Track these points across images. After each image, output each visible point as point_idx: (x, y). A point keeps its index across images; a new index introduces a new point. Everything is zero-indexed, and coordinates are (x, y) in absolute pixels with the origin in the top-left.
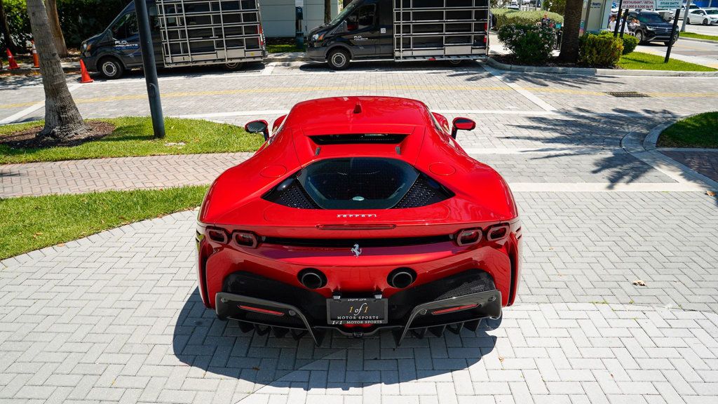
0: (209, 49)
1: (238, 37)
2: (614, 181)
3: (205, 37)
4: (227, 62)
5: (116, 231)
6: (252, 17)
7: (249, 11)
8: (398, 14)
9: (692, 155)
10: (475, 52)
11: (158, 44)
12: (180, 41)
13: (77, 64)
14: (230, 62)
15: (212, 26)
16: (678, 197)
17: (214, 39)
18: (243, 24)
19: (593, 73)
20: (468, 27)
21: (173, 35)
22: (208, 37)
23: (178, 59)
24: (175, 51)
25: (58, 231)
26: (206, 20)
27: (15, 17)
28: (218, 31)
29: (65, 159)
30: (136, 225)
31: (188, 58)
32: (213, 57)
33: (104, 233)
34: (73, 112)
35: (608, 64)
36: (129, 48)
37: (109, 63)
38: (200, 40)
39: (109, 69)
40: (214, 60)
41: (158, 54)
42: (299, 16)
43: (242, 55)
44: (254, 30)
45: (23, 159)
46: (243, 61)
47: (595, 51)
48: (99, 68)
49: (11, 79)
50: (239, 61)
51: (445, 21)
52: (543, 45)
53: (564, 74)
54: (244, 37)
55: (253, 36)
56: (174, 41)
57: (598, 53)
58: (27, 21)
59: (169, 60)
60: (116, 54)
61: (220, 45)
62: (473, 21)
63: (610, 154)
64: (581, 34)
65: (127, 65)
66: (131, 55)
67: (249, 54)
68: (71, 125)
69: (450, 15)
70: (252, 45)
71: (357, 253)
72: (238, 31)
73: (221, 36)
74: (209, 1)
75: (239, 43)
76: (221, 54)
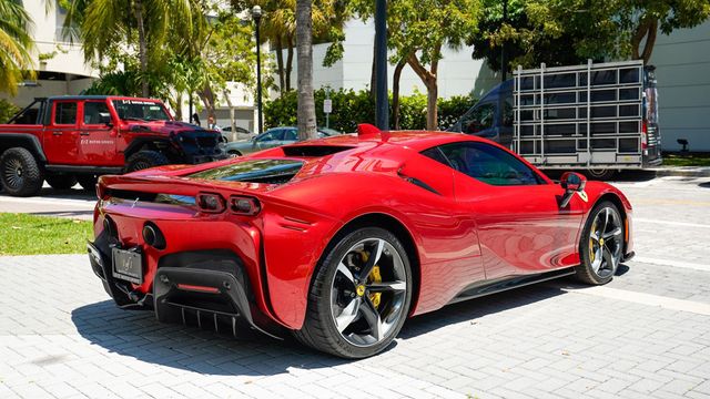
0: (569, 149)
1: (609, 136)
3: (565, 135)
4: (589, 167)
6: (633, 111)
7: (629, 102)
12: (533, 138)
14: (592, 167)
15: (577, 121)
17: (577, 137)
18: (618, 119)
21: (526, 130)
22: (569, 134)
24: (526, 150)
26: (570, 114)
28: (583, 128)
31: (540, 160)
32: (573, 160)
38: (559, 138)
40: (573, 165)
43: (612, 160)
44: (633, 127)
46: (611, 167)
50: (605, 167)
54: (617, 136)
55: (629, 136)
56: (527, 138)
61: (583, 145)
67: (622, 159)
70: (628, 147)
72: (610, 128)
73: (585, 135)
74: (577, 90)
75: (609, 144)
76: (584, 157)
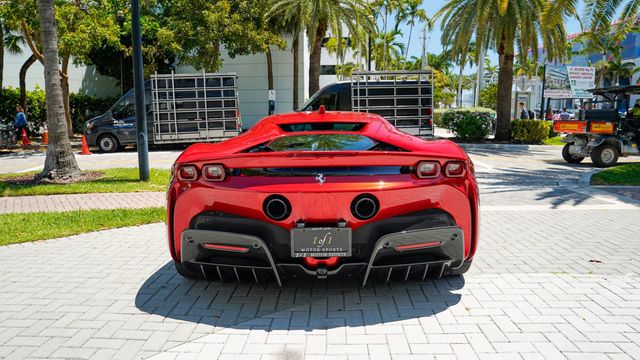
0: (194, 129)
1: (219, 120)
2: (556, 204)
3: (190, 119)
4: (208, 140)
5: (95, 234)
6: (232, 104)
7: (230, 99)
8: (356, 101)
9: (624, 190)
10: (422, 133)
11: (150, 125)
12: (169, 122)
13: (81, 143)
15: (197, 110)
16: (618, 212)
17: (198, 121)
18: (223, 109)
19: (526, 149)
20: (415, 112)
21: (163, 116)
22: (193, 119)
23: (166, 137)
24: (164, 130)
25: (40, 233)
26: (192, 105)
27: (34, 108)
28: (203, 113)
29: (58, 194)
30: (115, 230)
31: (174, 137)
32: (196, 136)
33: (83, 235)
34: (70, 157)
35: (538, 142)
36: (126, 127)
37: (106, 139)
38: (186, 121)
39: (107, 144)
40: (197, 139)
41: (150, 132)
42: (272, 108)
43: (222, 135)
44: (233, 114)
45: (20, 193)
46: (222, 139)
47: (525, 131)
48: (98, 144)
49: (23, 152)
50: (217, 140)
51: (396, 107)
52: (481, 126)
53: (501, 149)
54: (224, 120)
55: (231, 119)
56: (164, 122)
57: (528, 132)
58: (43, 111)
59: (158, 138)
60: (114, 131)
61: (203, 126)
62: (419, 107)
63: (550, 190)
64: (512, 119)
65: (122, 142)
66: (126, 133)
67: (228, 134)
68: (67, 169)
69: (400, 102)
70: (231, 126)
71: (322, 181)
72: (219, 114)
73: (204, 119)
74: (196, 89)
75: (219, 125)
76: (204, 133)
